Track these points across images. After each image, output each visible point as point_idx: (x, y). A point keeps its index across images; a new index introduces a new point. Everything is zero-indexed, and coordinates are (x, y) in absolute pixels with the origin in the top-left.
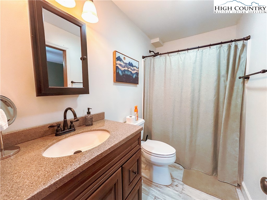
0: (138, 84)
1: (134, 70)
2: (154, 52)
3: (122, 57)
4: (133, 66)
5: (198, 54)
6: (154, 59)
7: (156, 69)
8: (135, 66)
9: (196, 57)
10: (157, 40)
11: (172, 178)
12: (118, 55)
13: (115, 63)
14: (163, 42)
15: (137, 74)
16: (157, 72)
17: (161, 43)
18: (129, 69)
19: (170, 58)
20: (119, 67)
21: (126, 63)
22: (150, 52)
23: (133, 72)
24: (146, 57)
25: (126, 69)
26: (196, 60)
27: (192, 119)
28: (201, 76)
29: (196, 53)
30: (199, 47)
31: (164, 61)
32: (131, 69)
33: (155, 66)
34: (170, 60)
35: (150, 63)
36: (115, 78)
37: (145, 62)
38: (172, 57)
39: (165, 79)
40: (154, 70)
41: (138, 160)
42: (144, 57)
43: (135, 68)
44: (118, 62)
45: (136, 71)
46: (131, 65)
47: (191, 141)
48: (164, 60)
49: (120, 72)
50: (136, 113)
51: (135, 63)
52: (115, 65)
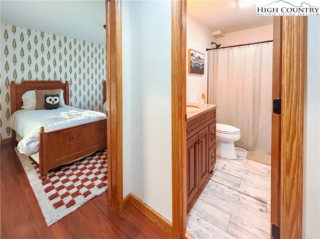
0: (203, 74)
1: (201, 62)
2: (215, 44)
3: (194, 53)
4: (200, 59)
5: (258, 48)
6: (217, 51)
7: (219, 60)
8: (202, 59)
9: (256, 51)
10: (219, 32)
11: (238, 156)
12: (192, 52)
13: (190, 59)
14: (224, 33)
15: (203, 65)
16: (220, 63)
17: (223, 35)
18: (198, 62)
19: (232, 51)
20: (192, 61)
21: (196, 58)
22: (212, 43)
23: (201, 64)
24: (210, 49)
25: (196, 62)
26: (256, 54)
27: (254, 105)
28: (260, 68)
29: (256, 48)
30: (258, 43)
31: (227, 54)
32: (199, 62)
33: (219, 58)
34: (233, 53)
35: (213, 55)
36: (190, 69)
37: (209, 54)
38: (235, 50)
39: (228, 70)
40: (217, 61)
41: (214, 127)
42: (207, 50)
43: (202, 60)
44: (192, 57)
45: (202, 63)
46: (199, 58)
47: (254, 126)
48: (227, 52)
49: (193, 65)
50: (203, 99)
51: (202, 57)
52: (190, 60)
